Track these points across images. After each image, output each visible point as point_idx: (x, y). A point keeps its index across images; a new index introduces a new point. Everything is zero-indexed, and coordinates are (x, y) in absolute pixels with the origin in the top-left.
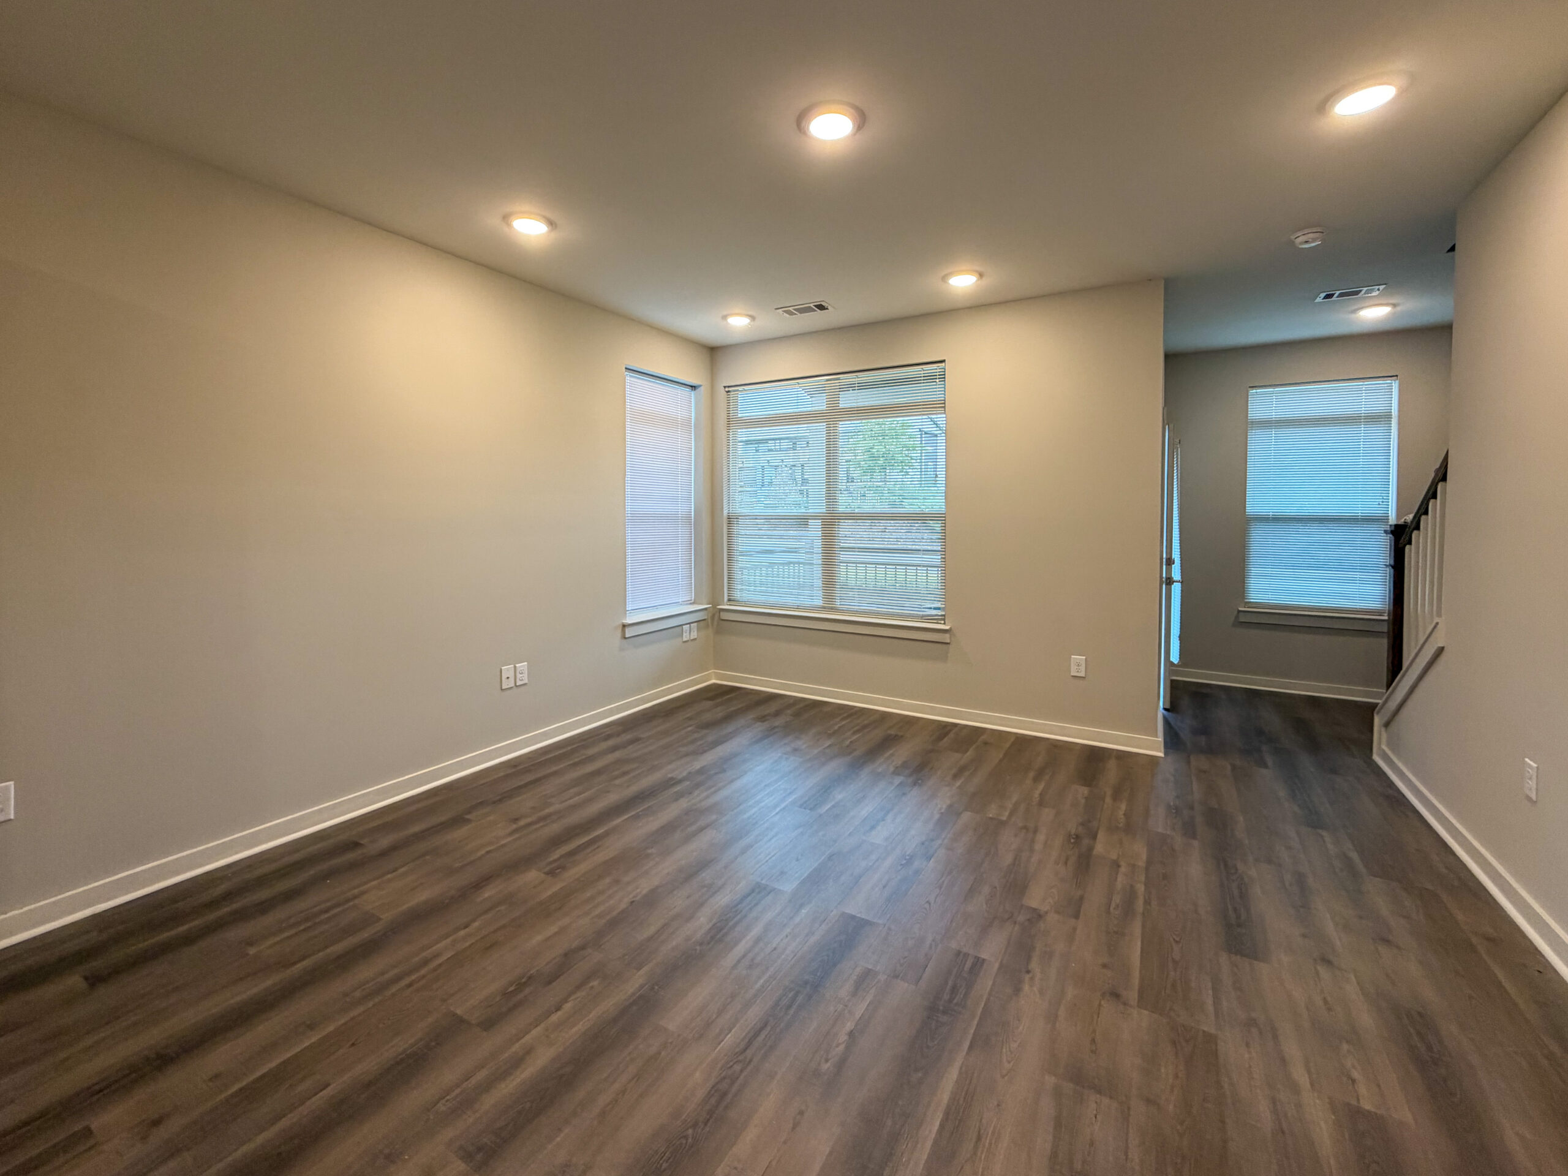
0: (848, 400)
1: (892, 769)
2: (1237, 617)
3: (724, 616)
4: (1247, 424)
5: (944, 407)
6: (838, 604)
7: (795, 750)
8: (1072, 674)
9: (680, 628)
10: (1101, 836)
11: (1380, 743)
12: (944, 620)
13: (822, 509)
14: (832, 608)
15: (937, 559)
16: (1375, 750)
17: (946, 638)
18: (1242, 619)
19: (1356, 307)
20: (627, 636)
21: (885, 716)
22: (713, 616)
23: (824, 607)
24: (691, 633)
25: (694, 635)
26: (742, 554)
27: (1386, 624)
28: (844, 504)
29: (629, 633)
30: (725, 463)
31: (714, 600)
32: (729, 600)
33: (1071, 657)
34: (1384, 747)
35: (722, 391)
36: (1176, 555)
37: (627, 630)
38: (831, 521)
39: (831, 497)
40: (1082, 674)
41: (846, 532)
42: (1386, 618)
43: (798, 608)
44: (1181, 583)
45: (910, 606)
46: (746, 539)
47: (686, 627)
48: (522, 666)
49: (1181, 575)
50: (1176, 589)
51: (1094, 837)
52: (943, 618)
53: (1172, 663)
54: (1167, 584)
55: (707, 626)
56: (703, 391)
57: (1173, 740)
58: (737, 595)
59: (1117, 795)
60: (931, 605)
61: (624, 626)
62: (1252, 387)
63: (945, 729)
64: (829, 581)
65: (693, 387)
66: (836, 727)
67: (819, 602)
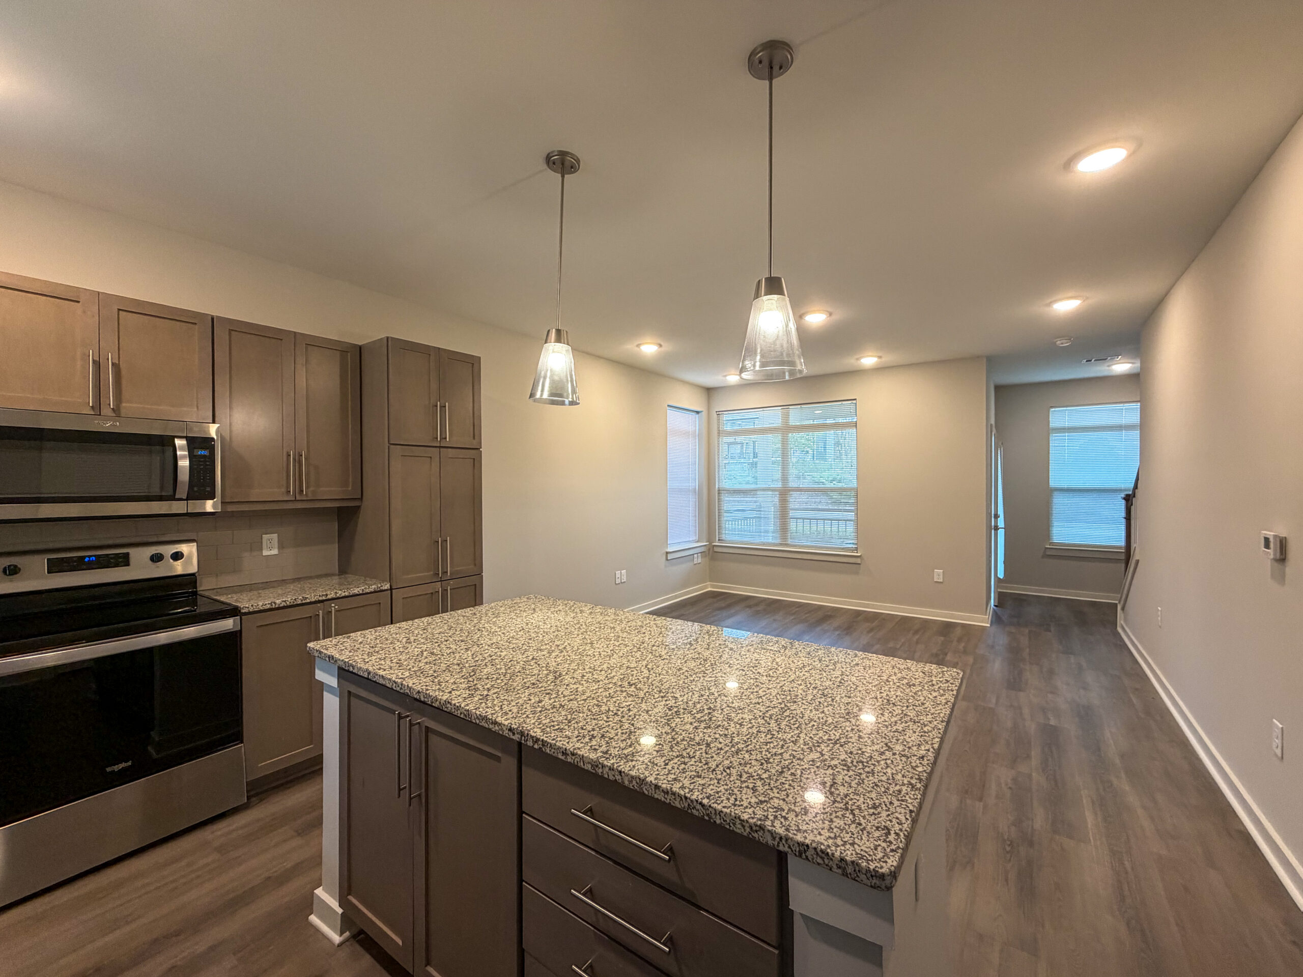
0: (794, 421)
1: (832, 629)
2: (1045, 552)
3: (716, 549)
4: (1048, 431)
5: (856, 426)
6: (789, 541)
7: (775, 620)
8: (935, 580)
9: (692, 556)
10: (949, 655)
11: (1120, 621)
12: (857, 550)
13: (779, 485)
14: (786, 544)
15: (851, 515)
16: (1118, 626)
17: (858, 561)
18: (1048, 553)
19: (1111, 363)
20: (669, 558)
21: (821, 607)
22: (709, 550)
23: (781, 544)
24: (698, 560)
25: (700, 561)
26: (728, 512)
27: (1124, 554)
28: (792, 484)
29: (670, 557)
30: (716, 457)
31: (710, 539)
32: (719, 540)
33: (933, 571)
34: (1122, 622)
35: (715, 416)
36: (1001, 512)
37: (669, 555)
38: (784, 494)
39: (785, 479)
40: (941, 581)
41: (795, 500)
42: (1123, 551)
43: (764, 544)
44: (1004, 528)
45: (837, 543)
46: (729, 503)
47: (695, 555)
48: (624, 572)
49: (1005, 524)
50: (1001, 533)
51: (946, 654)
52: (856, 549)
53: (1000, 578)
54: (995, 530)
55: (706, 556)
56: (704, 414)
57: (997, 619)
58: (723, 537)
59: (960, 640)
60: (850, 543)
61: (667, 553)
62: (1052, 407)
63: (858, 613)
64: (784, 528)
65: (698, 412)
66: (794, 611)
67: (778, 541)
